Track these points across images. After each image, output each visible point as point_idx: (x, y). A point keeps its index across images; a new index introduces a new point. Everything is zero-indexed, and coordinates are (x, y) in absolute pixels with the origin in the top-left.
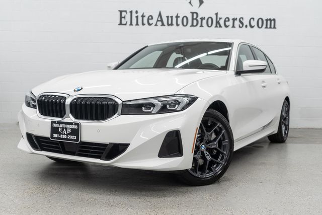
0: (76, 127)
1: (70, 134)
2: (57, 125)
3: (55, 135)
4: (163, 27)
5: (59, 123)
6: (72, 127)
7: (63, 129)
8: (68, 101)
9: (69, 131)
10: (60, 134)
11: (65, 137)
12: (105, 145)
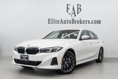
0: (27, 56)
1: (26, 58)
2: (22, 56)
3: (22, 59)
4: (63, 24)
5: (23, 55)
6: (26, 56)
7: (24, 57)
8: (25, 49)
9: (25, 58)
10: (23, 58)
11: (24, 59)
12: (35, 62)
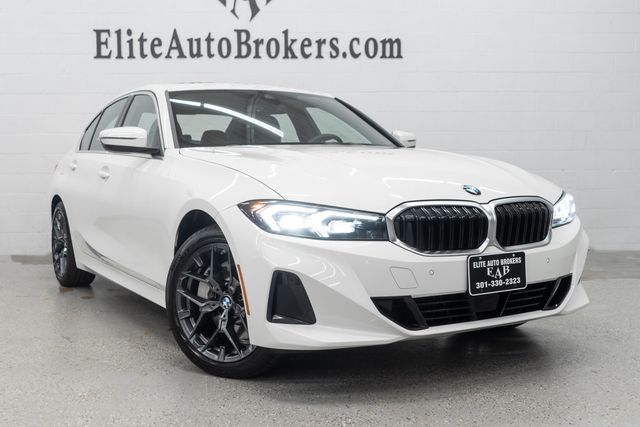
4: (183, 60)
